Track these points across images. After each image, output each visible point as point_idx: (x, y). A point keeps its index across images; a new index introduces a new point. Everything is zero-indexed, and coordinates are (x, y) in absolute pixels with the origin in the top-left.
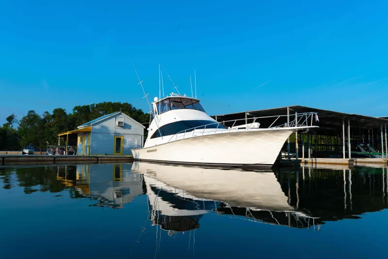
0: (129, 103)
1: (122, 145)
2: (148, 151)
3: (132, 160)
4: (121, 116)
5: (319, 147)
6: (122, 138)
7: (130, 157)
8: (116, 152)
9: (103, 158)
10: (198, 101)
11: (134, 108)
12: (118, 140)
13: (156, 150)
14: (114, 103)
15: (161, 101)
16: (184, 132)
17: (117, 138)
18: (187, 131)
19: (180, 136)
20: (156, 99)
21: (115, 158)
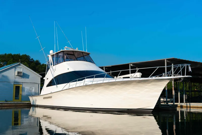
0: (27, 55)
1: (20, 92)
2: (44, 98)
3: (30, 106)
4: (20, 66)
5: (193, 93)
6: (21, 86)
7: (28, 103)
8: (15, 99)
9: (3, 105)
10: (89, 54)
11: (32, 59)
12: (18, 88)
13: (51, 97)
14: (14, 55)
15: (56, 54)
16: (76, 81)
17: (16, 87)
18: (79, 80)
19: (73, 84)
20: (51, 52)
21: (14, 105)
